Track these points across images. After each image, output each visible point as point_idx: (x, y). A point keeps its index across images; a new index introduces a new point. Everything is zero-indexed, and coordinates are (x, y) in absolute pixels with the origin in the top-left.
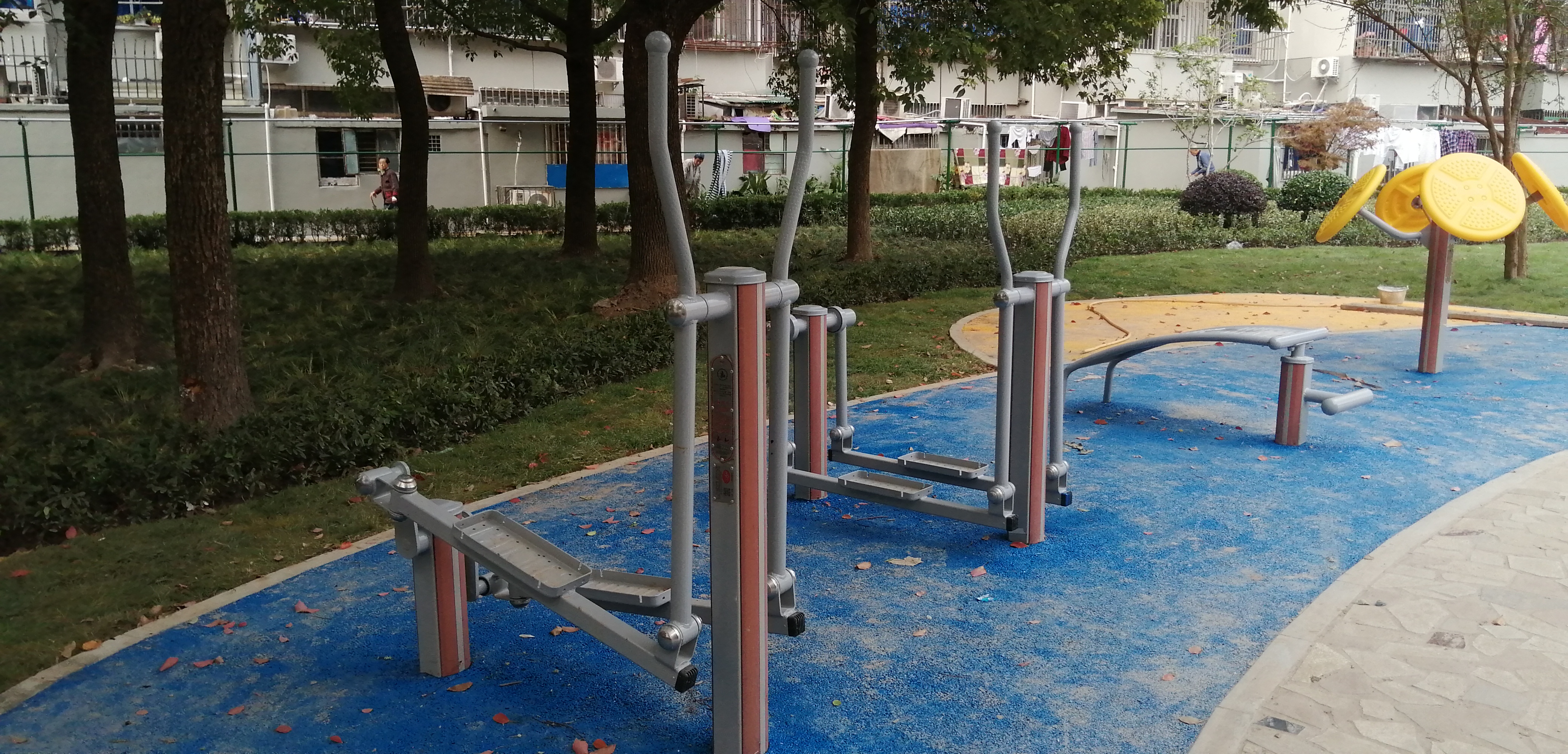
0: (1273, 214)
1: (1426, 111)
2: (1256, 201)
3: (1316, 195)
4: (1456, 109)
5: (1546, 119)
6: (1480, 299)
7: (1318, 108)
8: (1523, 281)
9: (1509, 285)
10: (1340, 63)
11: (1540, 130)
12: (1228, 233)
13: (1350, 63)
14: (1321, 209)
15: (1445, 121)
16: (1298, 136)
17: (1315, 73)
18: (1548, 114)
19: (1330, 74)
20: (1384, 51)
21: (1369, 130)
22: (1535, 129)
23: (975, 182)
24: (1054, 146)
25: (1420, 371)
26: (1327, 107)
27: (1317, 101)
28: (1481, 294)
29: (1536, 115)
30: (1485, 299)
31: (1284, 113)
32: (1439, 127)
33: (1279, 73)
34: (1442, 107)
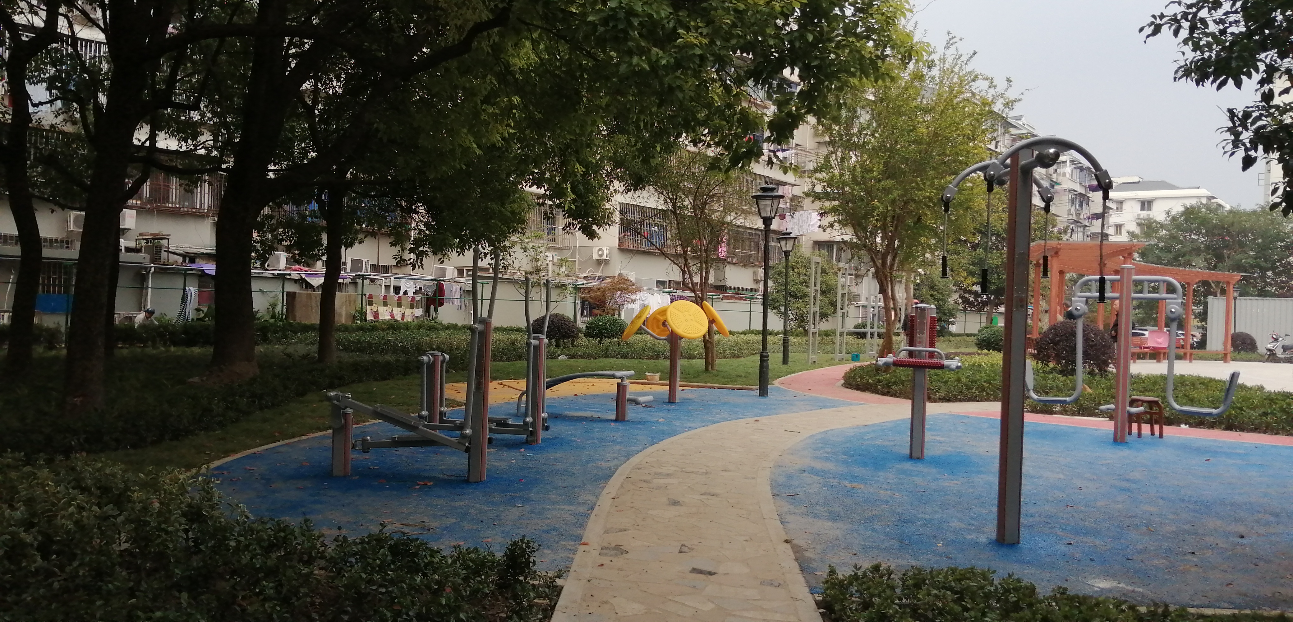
0: (582, 340)
1: (660, 283)
2: (573, 332)
3: (606, 329)
4: (678, 283)
5: (728, 291)
6: (694, 380)
7: (599, 278)
8: (715, 372)
9: (708, 374)
10: (610, 250)
11: (725, 297)
12: (559, 351)
13: (616, 251)
14: (609, 338)
15: (672, 290)
16: (592, 295)
17: (595, 256)
18: (729, 288)
19: (604, 257)
20: (635, 245)
21: (632, 293)
22: (721, 296)
23: (380, 318)
24: (435, 294)
25: (669, 402)
26: (604, 279)
27: (598, 274)
28: (694, 377)
29: (722, 288)
30: (697, 379)
31: (580, 281)
32: (669, 293)
33: (573, 255)
34: (670, 281)
